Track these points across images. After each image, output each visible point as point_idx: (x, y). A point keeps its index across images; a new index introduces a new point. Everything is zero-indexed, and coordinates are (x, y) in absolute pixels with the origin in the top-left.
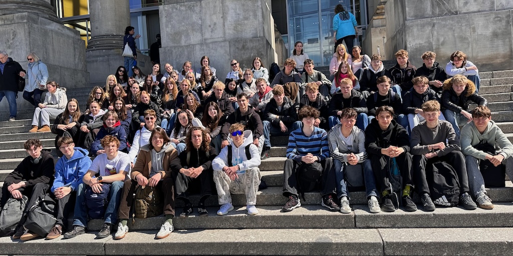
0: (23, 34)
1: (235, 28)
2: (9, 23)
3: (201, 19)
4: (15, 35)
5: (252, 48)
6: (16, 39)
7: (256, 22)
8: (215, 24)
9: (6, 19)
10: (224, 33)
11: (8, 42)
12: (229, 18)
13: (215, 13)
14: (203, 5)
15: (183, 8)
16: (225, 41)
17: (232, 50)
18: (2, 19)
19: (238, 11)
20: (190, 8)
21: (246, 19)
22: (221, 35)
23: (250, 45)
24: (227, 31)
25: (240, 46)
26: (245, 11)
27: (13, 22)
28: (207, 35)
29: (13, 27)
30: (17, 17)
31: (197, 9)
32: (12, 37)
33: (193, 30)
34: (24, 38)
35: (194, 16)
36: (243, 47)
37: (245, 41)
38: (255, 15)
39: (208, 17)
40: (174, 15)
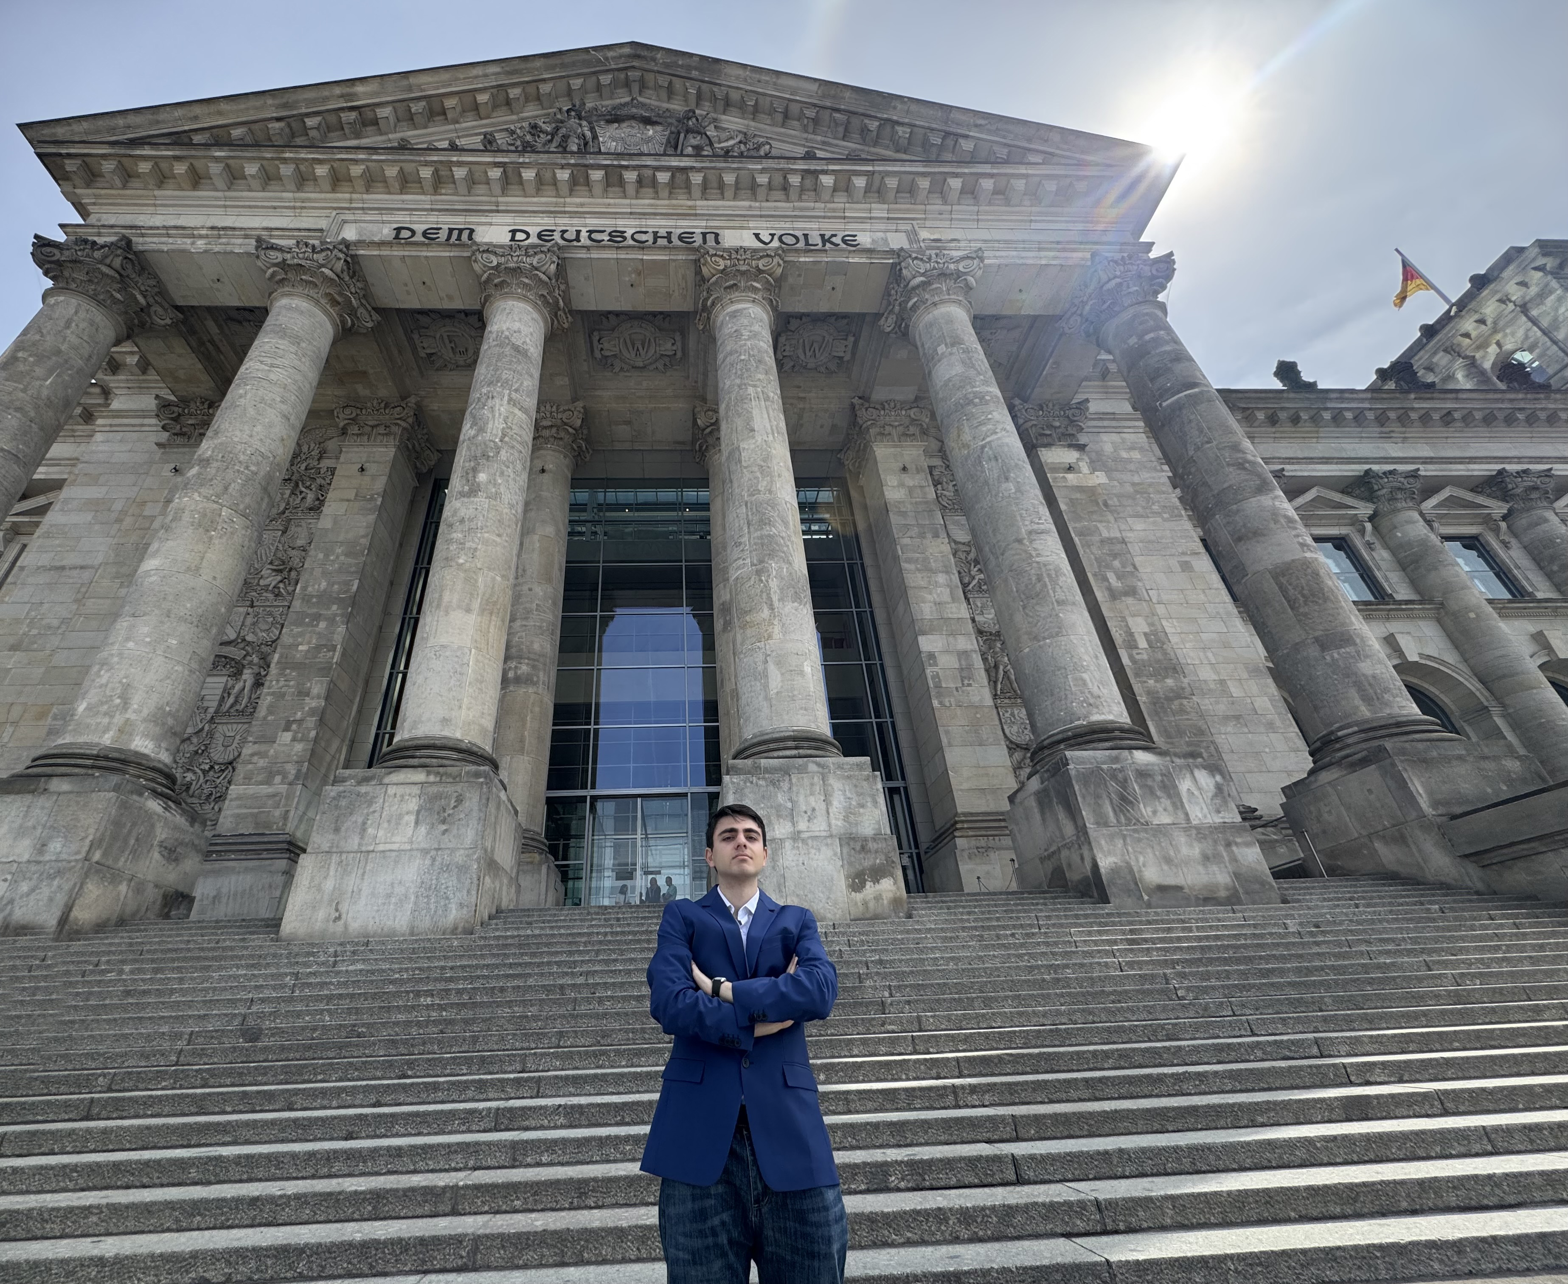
0: (476, 799)
1: (846, 819)
2: (452, 780)
3: (791, 800)
4: (460, 800)
5: (876, 852)
6: (460, 808)
7: (877, 812)
8: (814, 810)
9: (446, 773)
10: (830, 825)
11: (444, 810)
12: (835, 803)
13: (812, 794)
14: (794, 780)
15: (761, 782)
16: (831, 836)
17: (845, 850)
18: (438, 773)
19: (848, 794)
20: (773, 783)
21: (862, 806)
22: (824, 826)
23: (872, 845)
24: (833, 822)
25: (858, 848)
26: (859, 794)
27: (457, 780)
28: (802, 825)
29: (459, 787)
30: (467, 773)
31: (785, 786)
32: (452, 804)
33: (779, 816)
34: (476, 808)
35: (779, 795)
36: (863, 848)
37: (865, 840)
38: (875, 802)
39: (801, 798)
40: (747, 791)
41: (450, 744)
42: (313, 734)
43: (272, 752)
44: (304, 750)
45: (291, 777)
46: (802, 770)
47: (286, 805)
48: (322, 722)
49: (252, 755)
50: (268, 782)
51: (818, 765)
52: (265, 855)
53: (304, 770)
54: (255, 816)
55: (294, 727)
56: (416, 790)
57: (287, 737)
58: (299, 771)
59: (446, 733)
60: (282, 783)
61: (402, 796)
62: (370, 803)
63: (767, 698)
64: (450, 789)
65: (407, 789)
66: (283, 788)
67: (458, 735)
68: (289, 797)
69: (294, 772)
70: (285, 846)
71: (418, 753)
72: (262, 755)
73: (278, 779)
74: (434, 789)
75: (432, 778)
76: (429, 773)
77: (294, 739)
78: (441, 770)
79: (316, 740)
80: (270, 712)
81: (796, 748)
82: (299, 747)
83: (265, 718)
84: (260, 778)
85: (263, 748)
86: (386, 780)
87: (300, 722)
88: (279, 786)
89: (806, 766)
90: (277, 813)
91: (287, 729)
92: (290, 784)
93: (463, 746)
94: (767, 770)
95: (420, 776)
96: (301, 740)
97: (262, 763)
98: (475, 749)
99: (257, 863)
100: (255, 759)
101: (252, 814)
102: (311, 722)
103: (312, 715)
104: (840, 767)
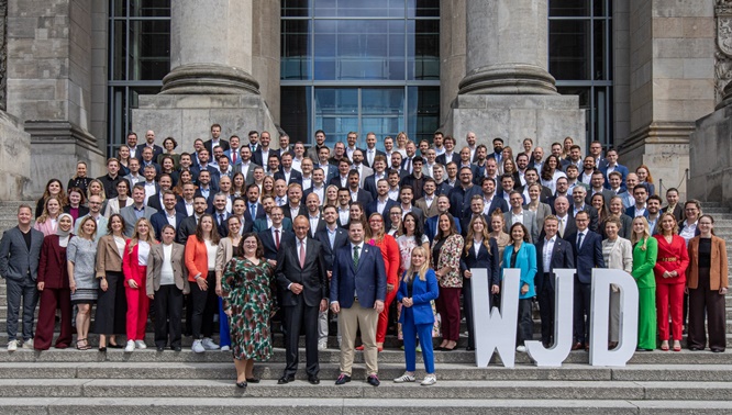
0: (254, 122)
2: (231, 106)
3: (508, 131)
9: (226, 100)
11: (230, 131)
12: (544, 134)
13: (526, 126)
14: (512, 114)
15: (485, 115)
18: (220, 100)
19: (556, 127)
20: (495, 116)
26: (565, 128)
27: (236, 106)
29: (239, 112)
30: (244, 100)
31: (504, 118)
32: (236, 126)
35: (499, 127)
39: (517, 129)
40: (473, 122)
41: (224, 72)
42: (66, 31)
43: (34, 48)
44: (63, 47)
45: (58, 72)
46: (520, 105)
47: (59, 97)
48: (70, 18)
49: (18, 50)
50: (38, 75)
51: (534, 101)
52: (55, 140)
53: (67, 65)
54: (36, 105)
55: (47, 23)
56: (205, 114)
57: (42, 33)
58: (63, 66)
59: (218, 62)
60: (51, 77)
61: (196, 119)
62: (172, 123)
63: (495, 36)
64: (232, 114)
65: (200, 113)
66: (53, 82)
67: (227, 63)
68: (60, 90)
69: (58, 67)
70: (68, 132)
71: (200, 80)
72: (28, 50)
73: (46, 73)
74: (220, 114)
75: (216, 104)
76: (212, 100)
77: (50, 36)
78: (222, 97)
79: (70, 36)
80: (22, 9)
81: (517, 84)
82: (57, 43)
83: (18, 14)
84: (31, 71)
85: (25, 43)
86: (180, 105)
87: (52, 18)
88: (48, 80)
89: (523, 102)
90: (54, 103)
91: (41, 26)
92: (58, 78)
93: (234, 74)
94: (490, 105)
95: (205, 102)
96: (57, 37)
97: (28, 58)
98: (243, 76)
99: (52, 146)
100: (21, 54)
101: (33, 104)
102: (61, 19)
103: (61, 13)
104: (552, 103)
